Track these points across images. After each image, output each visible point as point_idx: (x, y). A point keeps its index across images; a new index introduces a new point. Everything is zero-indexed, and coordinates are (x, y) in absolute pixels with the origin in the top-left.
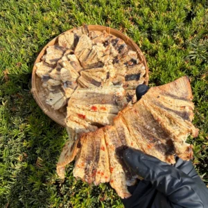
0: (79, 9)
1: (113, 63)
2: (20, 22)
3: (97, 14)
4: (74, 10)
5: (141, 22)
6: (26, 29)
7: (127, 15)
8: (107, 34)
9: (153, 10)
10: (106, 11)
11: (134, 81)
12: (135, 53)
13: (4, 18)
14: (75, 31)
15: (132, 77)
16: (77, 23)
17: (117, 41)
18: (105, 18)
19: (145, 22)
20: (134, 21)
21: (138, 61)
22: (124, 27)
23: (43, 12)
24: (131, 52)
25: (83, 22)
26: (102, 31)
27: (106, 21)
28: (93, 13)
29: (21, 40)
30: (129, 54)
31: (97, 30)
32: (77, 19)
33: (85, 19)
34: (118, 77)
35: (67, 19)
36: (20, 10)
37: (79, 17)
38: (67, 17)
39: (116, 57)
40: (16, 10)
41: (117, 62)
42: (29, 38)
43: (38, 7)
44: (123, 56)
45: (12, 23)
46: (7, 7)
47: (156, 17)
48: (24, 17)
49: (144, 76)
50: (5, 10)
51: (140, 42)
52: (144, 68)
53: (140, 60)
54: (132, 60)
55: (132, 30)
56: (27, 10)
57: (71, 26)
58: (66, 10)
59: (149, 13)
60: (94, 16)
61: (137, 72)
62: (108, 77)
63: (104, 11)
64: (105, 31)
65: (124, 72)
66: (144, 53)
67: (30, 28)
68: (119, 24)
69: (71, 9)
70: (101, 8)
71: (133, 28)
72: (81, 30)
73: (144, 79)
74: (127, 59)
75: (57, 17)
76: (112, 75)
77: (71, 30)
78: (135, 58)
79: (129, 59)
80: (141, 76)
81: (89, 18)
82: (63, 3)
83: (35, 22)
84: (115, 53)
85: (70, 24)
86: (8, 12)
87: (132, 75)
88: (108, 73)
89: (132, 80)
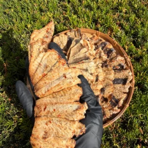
0: (73, 11)
1: (102, 67)
2: (21, 19)
3: (88, 17)
4: (68, 12)
5: (127, 27)
6: (26, 26)
7: (115, 20)
8: (96, 37)
9: (139, 17)
10: (96, 15)
11: (121, 85)
12: (123, 58)
13: (8, 14)
14: (69, 34)
15: (119, 82)
16: (70, 24)
17: (105, 45)
18: (95, 21)
19: (131, 27)
20: (121, 25)
21: (125, 67)
22: (112, 31)
23: (41, 12)
24: (120, 58)
25: (76, 24)
26: (92, 34)
27: (96, 24)
28: (85, 16)
29: (21, 36)
30: (117, 59)
31: (88, 33)
32: (71, 21)
33: (78, 22)
34: (106, 80)
35: (62, 20)
36: (22, 8)
37: (73, 19)
38: (62, 18)
39: (105, 62)
40: (19, 8)
41: (106, 66)
42: (28, 34)
43: (38, 8)
44: (111, 60)
45: (14, 20)
46: (12, 5)
47: (142, 23)
48: (25, 16)
49: (131, 82)
50: (10, 8)
51: (126, 47)
52: (131, 74)
53: (127, 65)
54: (120, 65)
55: (119, 34)
56: (28, 9)
57: (65, 27)
58: (61, 11)
59: (135, 20)
60: (86, 19)
61: (124, 77)
62: (97, 80)
63: (95, 15)
64: (95, 35)
65: (112, 76)
66: (129, 57)
67: (29, 26)
68: (107, 28)
69: (66, 11)
70: (92, 12)
71: (120, 32)
72: (74, 33)
73: (130, 85)
74: (115, 63)
75: (53, 18)
76: (101, 78)
77: (65, 32)
78: (123, 64)
79: (118, 64)
80: (128, 82)
81: (81, 21)
82: (59, 5)
83: (34, 21)
84: (105, 57)
85: (64, 25)
86: (12, 10)
87: (119, 79)
88: (97, 76)
89: (119, 84)
